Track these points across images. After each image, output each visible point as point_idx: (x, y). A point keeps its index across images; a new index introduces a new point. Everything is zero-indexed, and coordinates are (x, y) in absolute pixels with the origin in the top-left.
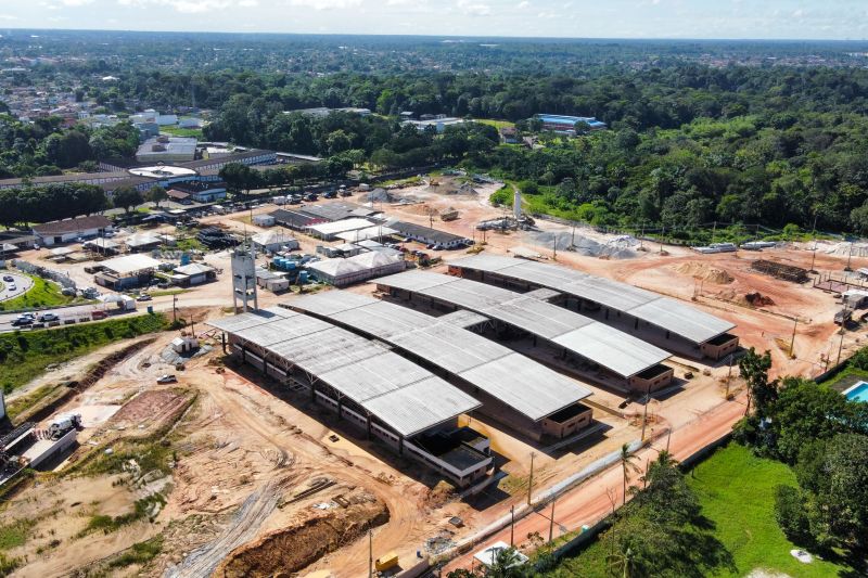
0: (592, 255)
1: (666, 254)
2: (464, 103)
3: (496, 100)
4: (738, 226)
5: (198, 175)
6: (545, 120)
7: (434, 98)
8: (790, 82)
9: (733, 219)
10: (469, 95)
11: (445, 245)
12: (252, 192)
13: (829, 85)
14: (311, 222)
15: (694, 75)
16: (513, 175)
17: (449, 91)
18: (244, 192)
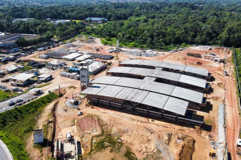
0: (147, 56)
1: (164, 54)
2: (64, 15)
3: (74, 14)
4: (172, 45)
5: (4, 44)
6: (92, 19)
7: (54, 14)
8: (141, 6)
9: (170, 43)
10: (65, 12)
11: (108, 58)
12: (27, 48)
13: (150, 7)
14: (61, 56)
15: (115, 5)
16: (100, 36)
17: (59, 12)
18: (24, 48)
